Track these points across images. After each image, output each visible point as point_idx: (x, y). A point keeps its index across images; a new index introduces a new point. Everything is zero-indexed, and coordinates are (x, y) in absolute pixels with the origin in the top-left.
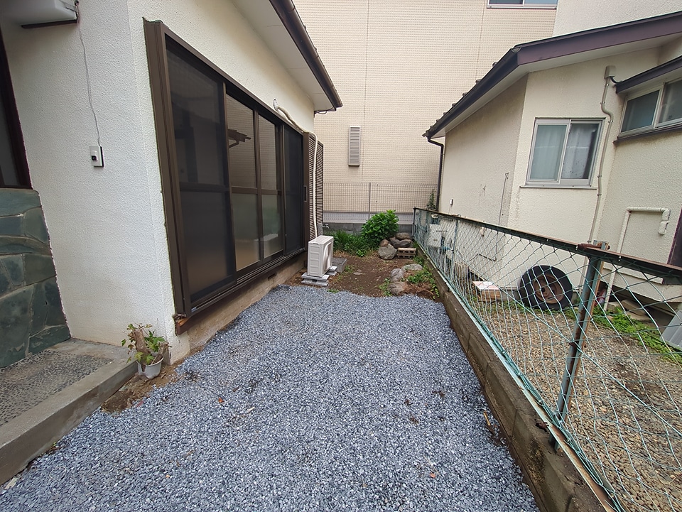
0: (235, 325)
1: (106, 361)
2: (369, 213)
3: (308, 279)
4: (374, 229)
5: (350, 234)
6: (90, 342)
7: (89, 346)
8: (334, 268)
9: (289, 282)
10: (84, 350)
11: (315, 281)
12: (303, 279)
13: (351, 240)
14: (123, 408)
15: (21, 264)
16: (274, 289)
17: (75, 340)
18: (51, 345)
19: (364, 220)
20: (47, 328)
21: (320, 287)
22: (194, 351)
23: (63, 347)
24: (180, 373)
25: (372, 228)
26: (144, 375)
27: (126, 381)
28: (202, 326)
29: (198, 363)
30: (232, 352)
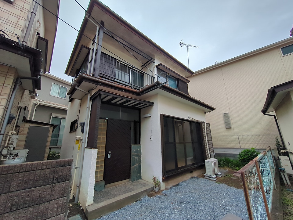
0: (178, 186)
1: (148, 185)
2: (241, 149)
3: (207, 176)
4: (244, 157)
5: (232, 159)
6: (145, 180)
7: (145, 181)
8: (220, 173)
9: (199, 176)
10: (144, 182)
11: (210, 177)
12: (205, 176)
13: (232, 162)
14: (151, 197)
15: (137, 159)
16: (192, 178)
17: (142, 179)
18: (139, 179)
19: (238, 152)
20: (139, 175)
21: (212, 180)
22: (166, 189)
23: (140, 180)
24: (163, 193)
25: (243, 156)
26: (155, 190)
27: (152, 191)
28: (169, 182)
29: (167, 192)
30: (176, 192)
